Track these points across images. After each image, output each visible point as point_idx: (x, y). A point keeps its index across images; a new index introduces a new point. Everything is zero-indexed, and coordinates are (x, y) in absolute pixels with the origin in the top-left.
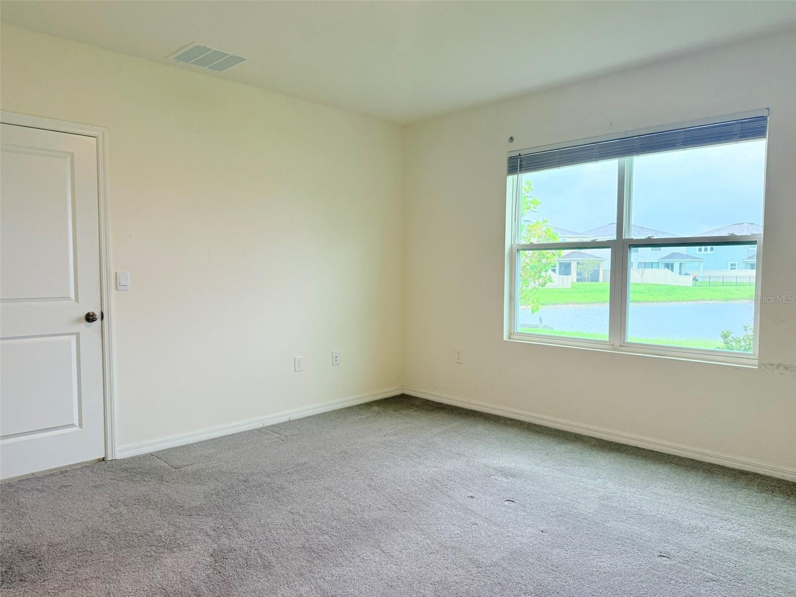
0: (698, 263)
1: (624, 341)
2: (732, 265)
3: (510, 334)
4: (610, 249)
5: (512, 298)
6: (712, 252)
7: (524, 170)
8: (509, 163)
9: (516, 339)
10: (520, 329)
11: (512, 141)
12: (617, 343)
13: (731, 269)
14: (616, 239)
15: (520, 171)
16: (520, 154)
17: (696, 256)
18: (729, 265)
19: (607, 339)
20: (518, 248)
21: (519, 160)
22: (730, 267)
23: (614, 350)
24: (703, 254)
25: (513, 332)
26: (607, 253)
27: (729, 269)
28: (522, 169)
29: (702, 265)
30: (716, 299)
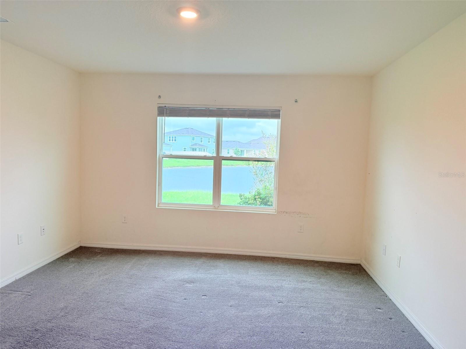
0: (170, 147)
1: (220, 205)
2: (184, 149)
3: (159, 204)
4: (213, 161)
5: (160, 184)
6: (175, 142)
7: (168, 115)
8: (158, 110)
9: (162, 206)
10: (163, 201)
11: (160, 98)
12: (217, 206)
13: (184, 151)
14: (216, 156)
15: (166, 115)
16: (165, 106)
17: (168, 144)
18: (183, 149)
19: (212, 204)
20: (163, 157)
21: (165, 109)
22: (183, 150)
23: (215, 209)
24: (171, 142)
25: (160, 203)
26: (211, 162)
27: (183, 151)
28: (167, 114)
29: (171, 149)
30: (180, 166)
